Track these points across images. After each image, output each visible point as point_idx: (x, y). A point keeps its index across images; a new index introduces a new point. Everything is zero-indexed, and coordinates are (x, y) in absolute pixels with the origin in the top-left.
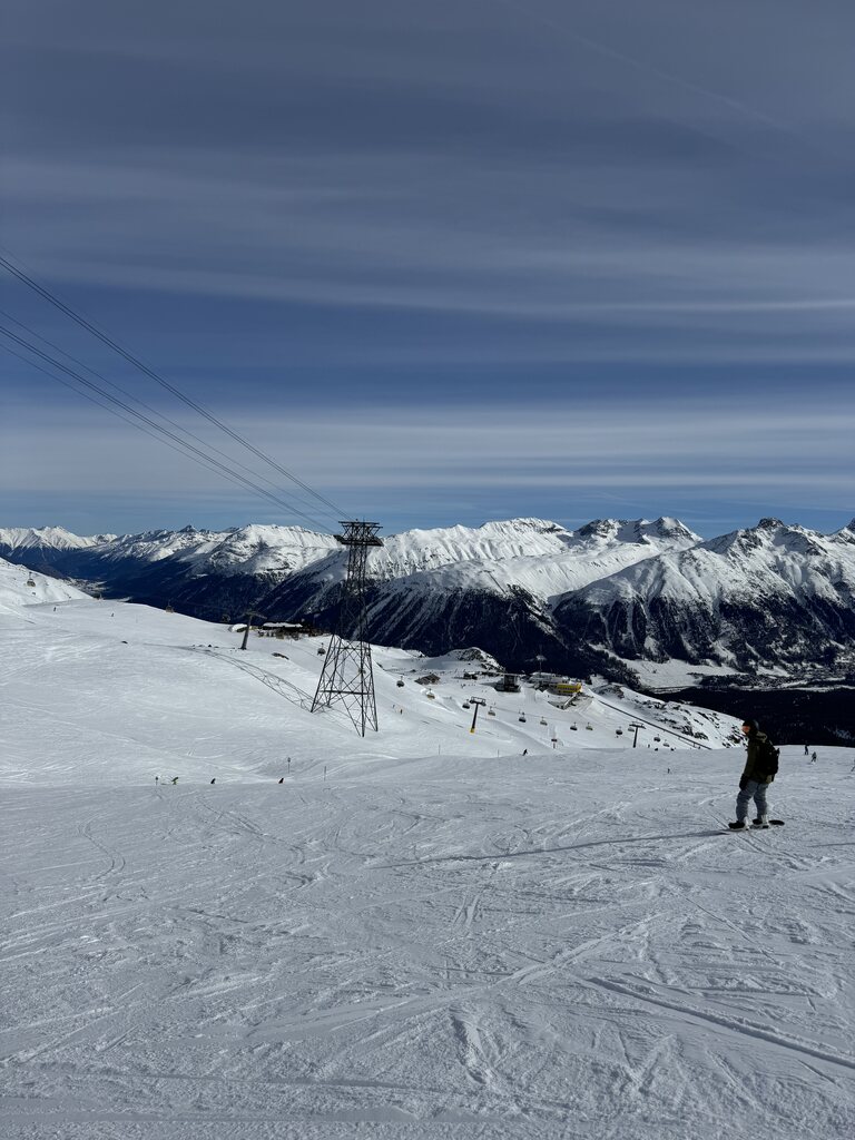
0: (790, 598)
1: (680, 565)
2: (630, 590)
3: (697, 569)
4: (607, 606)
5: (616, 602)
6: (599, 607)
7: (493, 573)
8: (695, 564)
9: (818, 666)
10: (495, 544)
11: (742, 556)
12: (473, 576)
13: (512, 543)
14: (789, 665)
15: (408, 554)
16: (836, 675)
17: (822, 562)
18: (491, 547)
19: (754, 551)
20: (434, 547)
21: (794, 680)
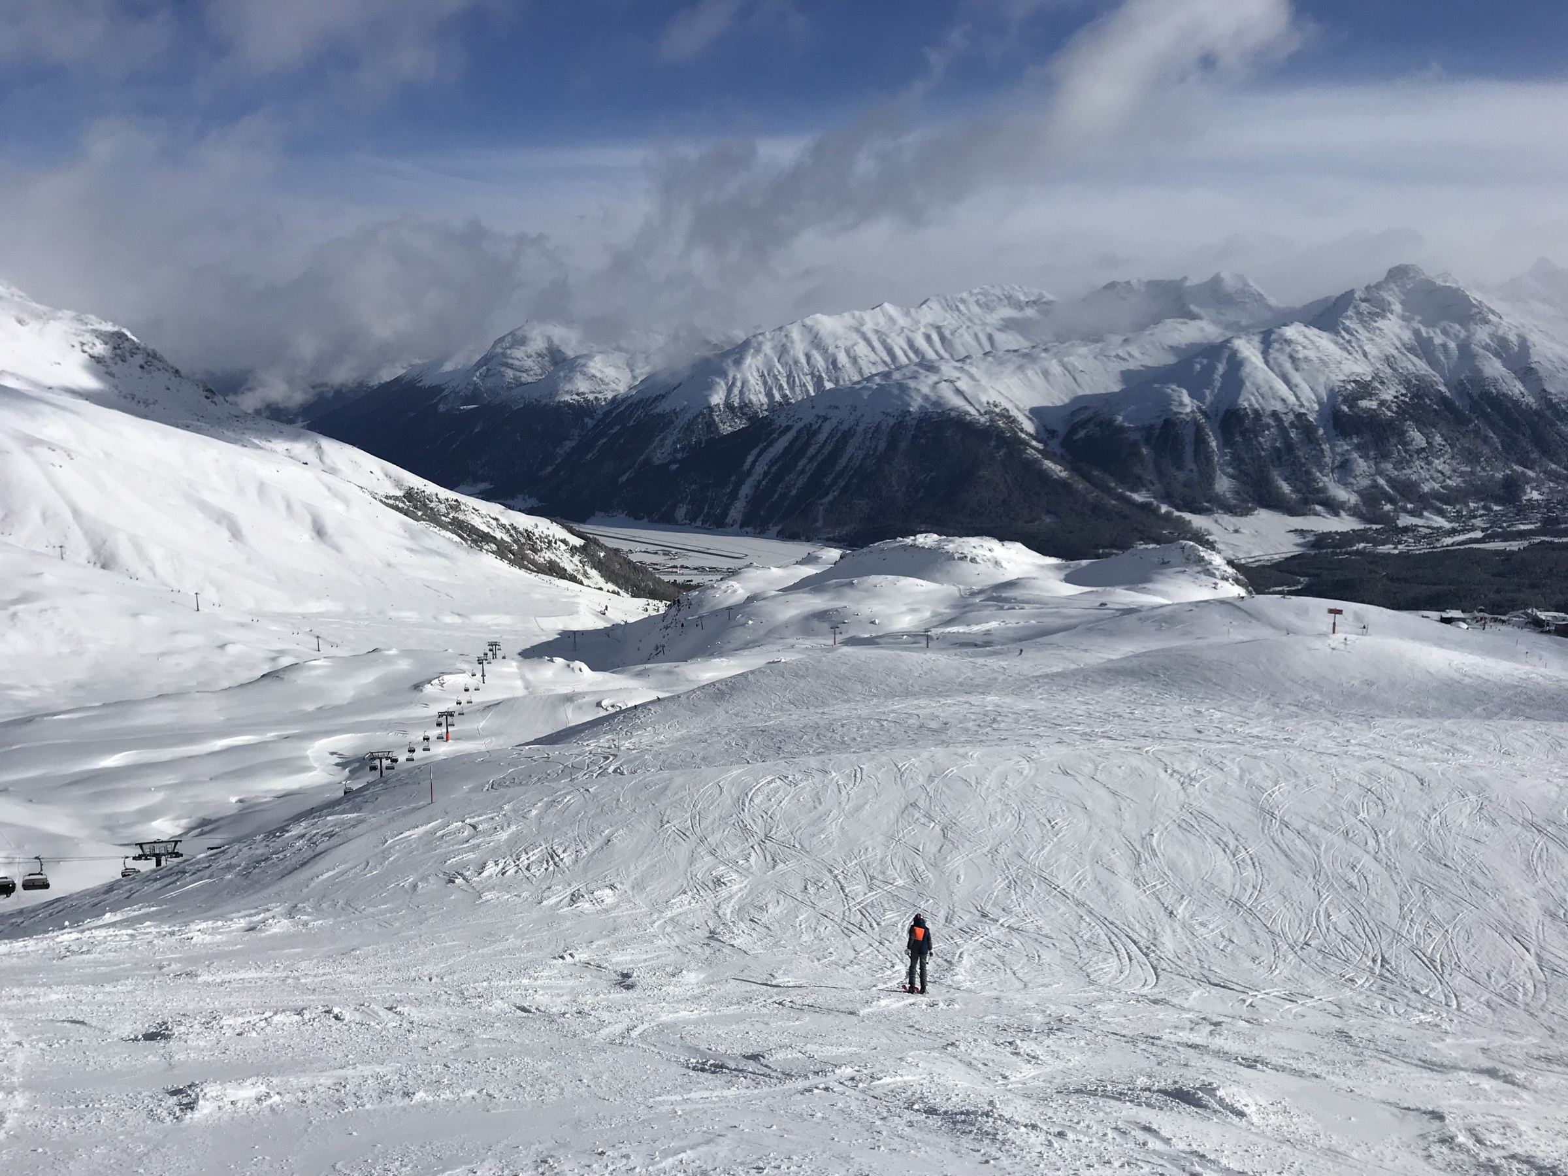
0: (1443, 399)
1: (1265, 353)
2: (1186, 399)
3: (1293, 359)
4: (1152, 427)
5: (1166, 421)
6: (1137, 429)
7: (958, 384)
8: (1288, 349)
9: (1496, 508)
10: (947, 333)
11: (1363, 334)
12: (925, 390)
13: (977, 329)
14: (1449, 508)
15: (808, 357)
16: (1526, 519)
17: (1492, 336)
18: (943, 338)
19: (1380, 323)
20: (849, 343)
21: (1459, 532)
